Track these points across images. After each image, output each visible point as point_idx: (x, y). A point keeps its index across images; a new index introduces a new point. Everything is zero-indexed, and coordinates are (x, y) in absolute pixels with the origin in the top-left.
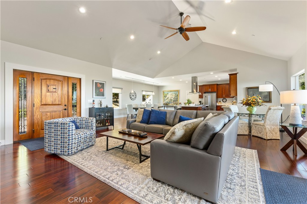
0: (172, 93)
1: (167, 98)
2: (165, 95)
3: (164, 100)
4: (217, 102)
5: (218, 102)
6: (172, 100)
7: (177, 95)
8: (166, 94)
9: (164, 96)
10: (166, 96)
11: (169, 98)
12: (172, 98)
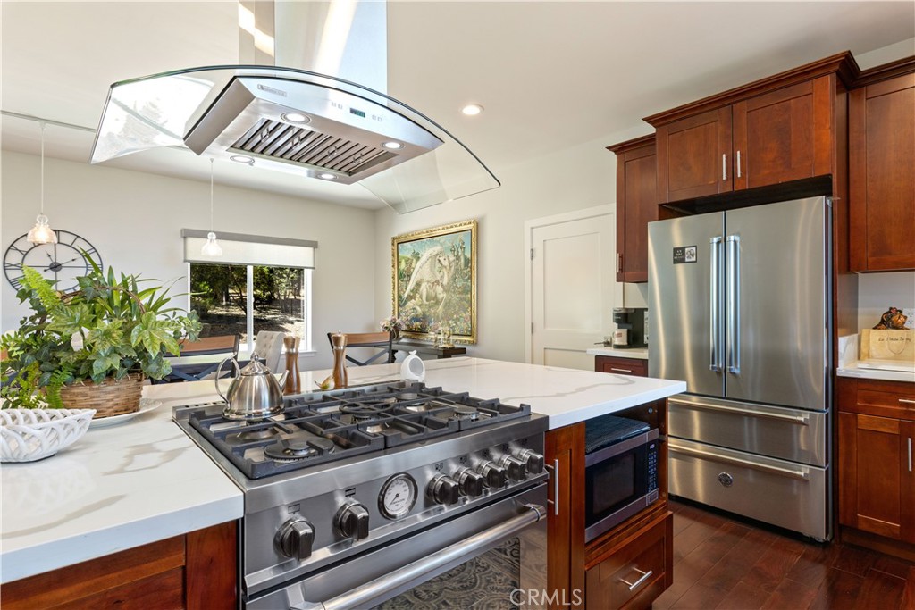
0: (437, 248)
1: (411, 285)
2: (403, 266)
3: (402, 302)
4: (838, 322)
5: (853, 329)
6: (438, 303)
7: (468, 262)
8: (409, 256)
9: (401, 276)
10: (409, 276)
11: (424, 289)
12: (439, 289)
